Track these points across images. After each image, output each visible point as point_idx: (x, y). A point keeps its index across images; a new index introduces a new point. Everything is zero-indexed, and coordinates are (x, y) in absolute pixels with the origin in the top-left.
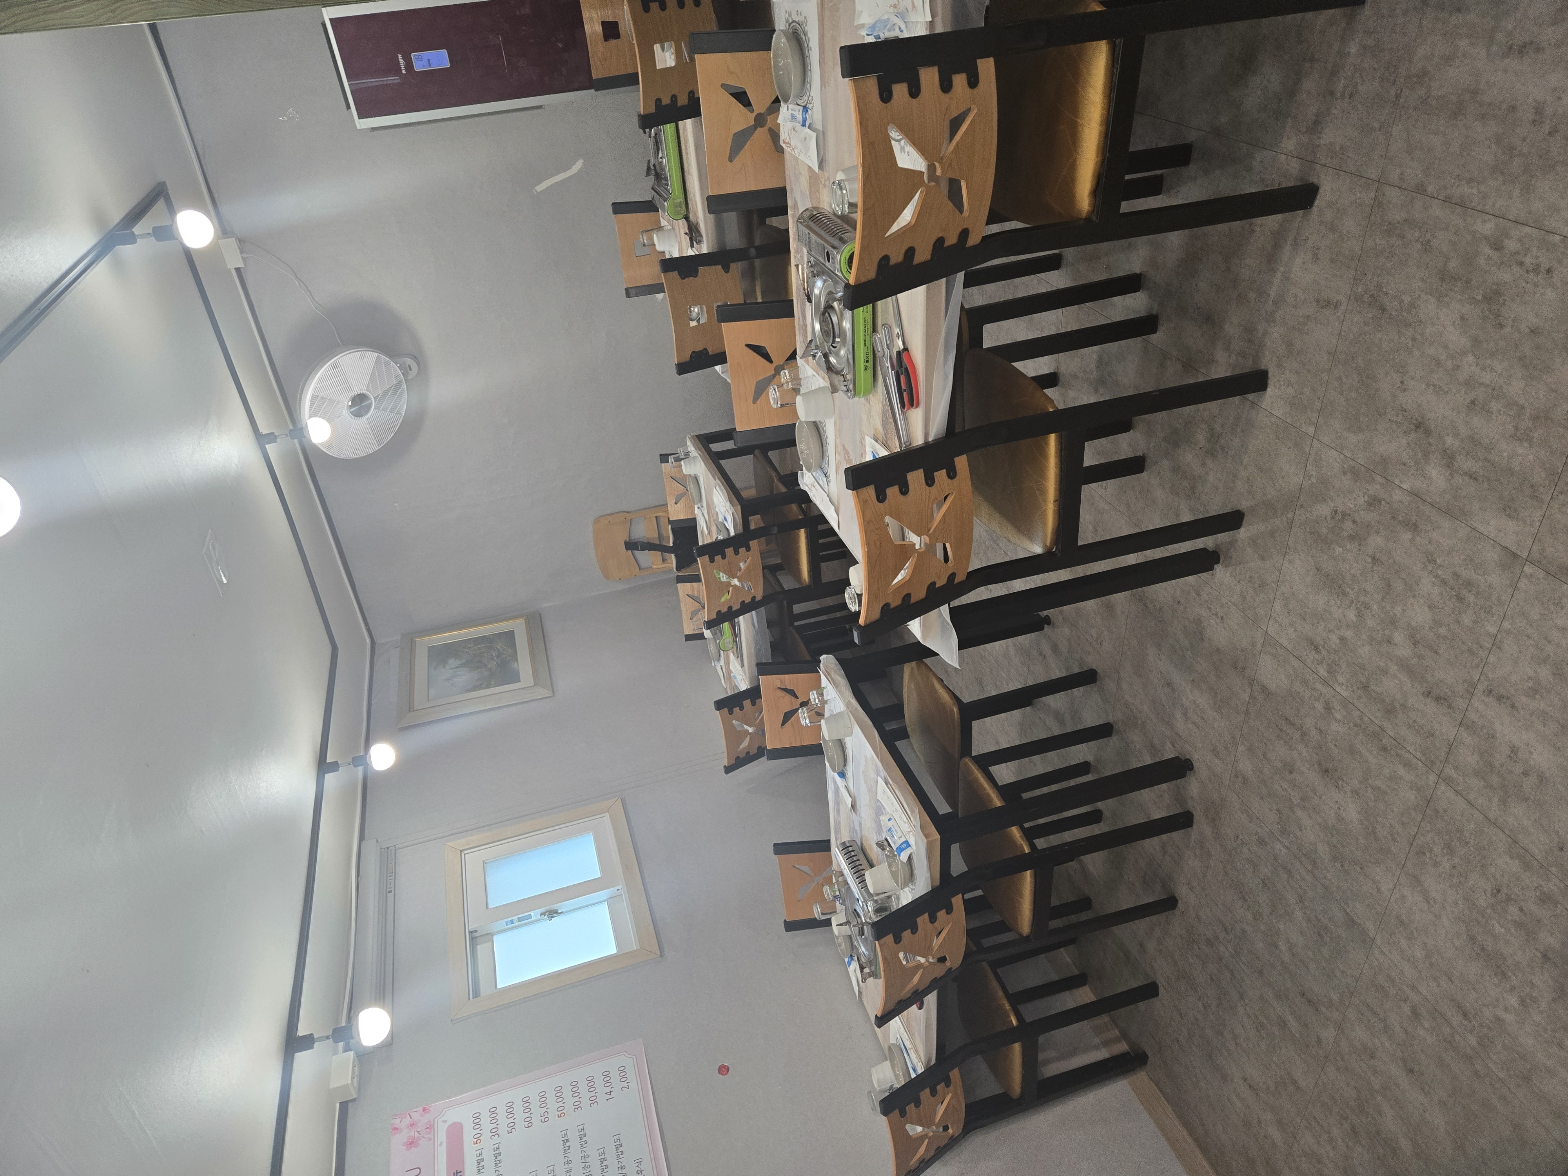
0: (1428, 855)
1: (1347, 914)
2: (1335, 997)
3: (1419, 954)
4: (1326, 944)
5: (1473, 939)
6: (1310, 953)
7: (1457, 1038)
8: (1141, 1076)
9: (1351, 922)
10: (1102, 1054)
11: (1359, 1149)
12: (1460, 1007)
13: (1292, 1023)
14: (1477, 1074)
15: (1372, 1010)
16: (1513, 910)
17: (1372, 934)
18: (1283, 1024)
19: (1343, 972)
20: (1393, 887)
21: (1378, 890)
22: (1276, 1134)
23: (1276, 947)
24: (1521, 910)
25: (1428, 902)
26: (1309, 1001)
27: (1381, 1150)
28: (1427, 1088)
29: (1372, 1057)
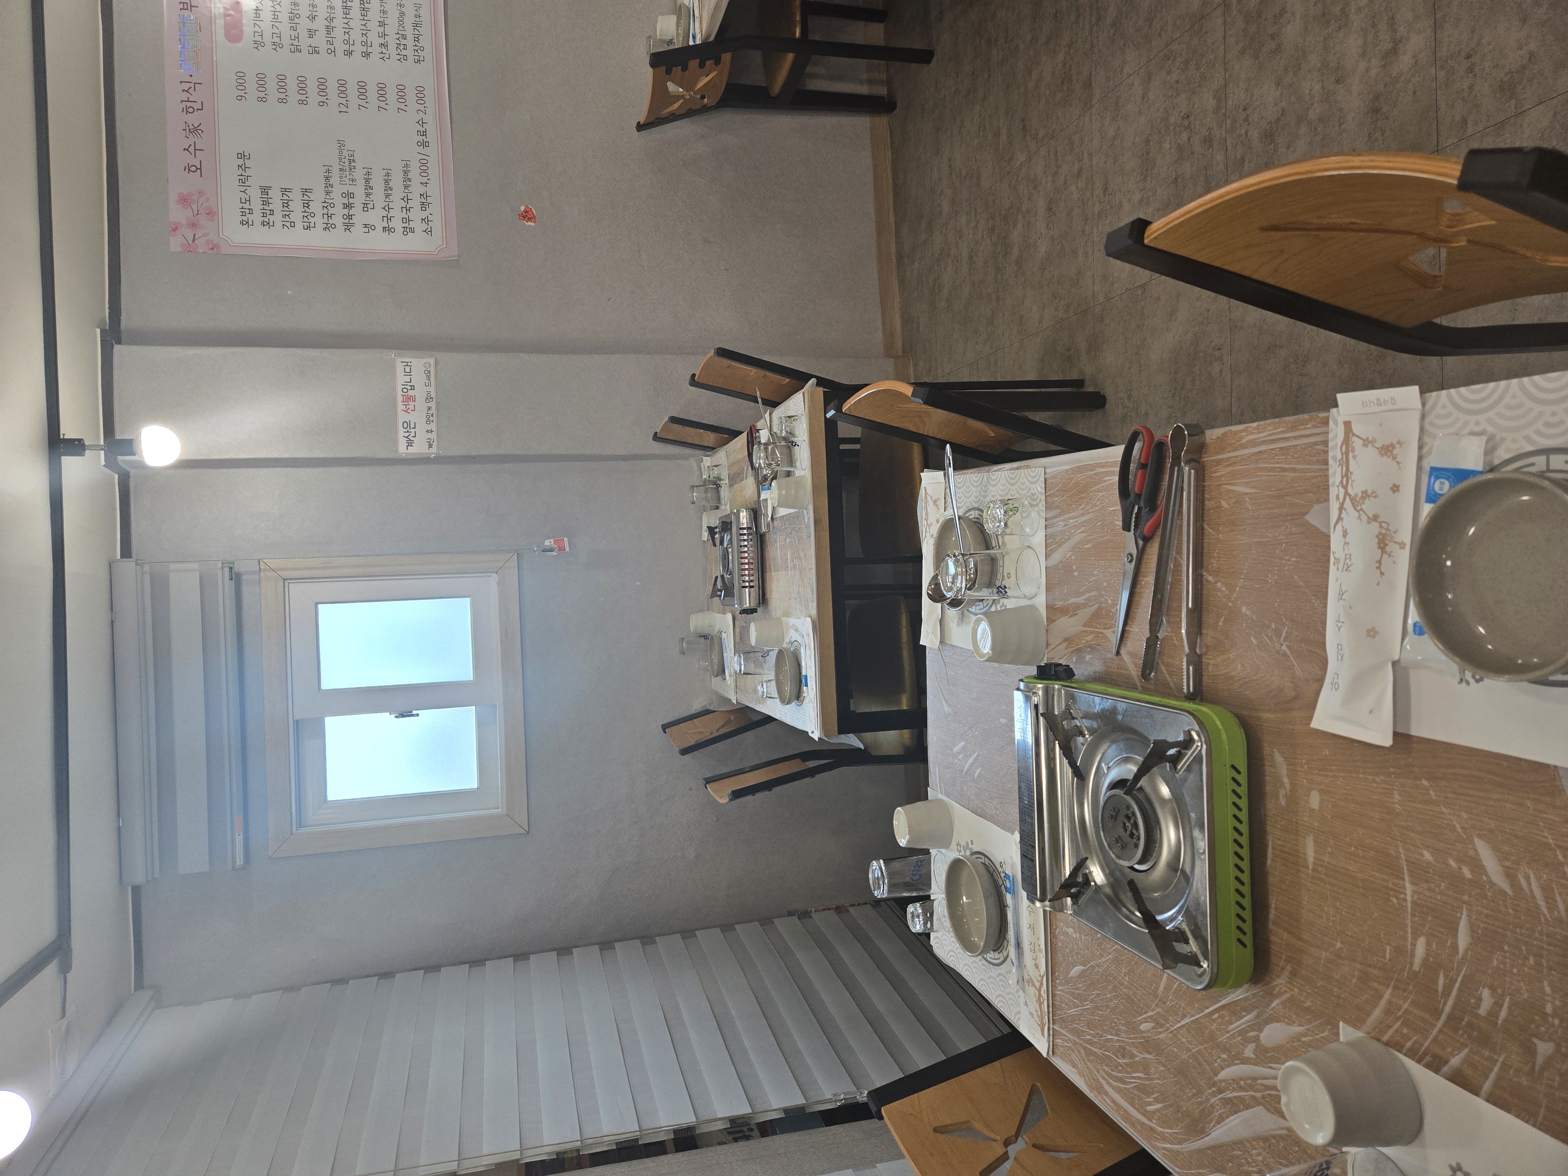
0: (1170, 62)
1: (1091, 74)
2: (1042, 133)
3: (1111, 133)
4: (1062, 91)
5: (1148, 141)
6: (1048, 92)
7: (1090, 203)
8: (883, 121)
9: (1088, 85)
10: (862, 89)
11: (988, 242)
12: (1106, 184)
13: (1004, 138)
14: (1083, 232)
15: (1056, 156)
16: (1185, 135)
17: (1094, 101)
18: (997, 135)
19: (1058, 118)
20: (1132, 73)
21: (1122, 69)
22: (946, 206)
23: (1030, 73)
24: (1189, 139)
25: (1144, 98)
26: (1024, 127)
27: (999, 249)
28: (1051, 225)
29: (1035, 188)
